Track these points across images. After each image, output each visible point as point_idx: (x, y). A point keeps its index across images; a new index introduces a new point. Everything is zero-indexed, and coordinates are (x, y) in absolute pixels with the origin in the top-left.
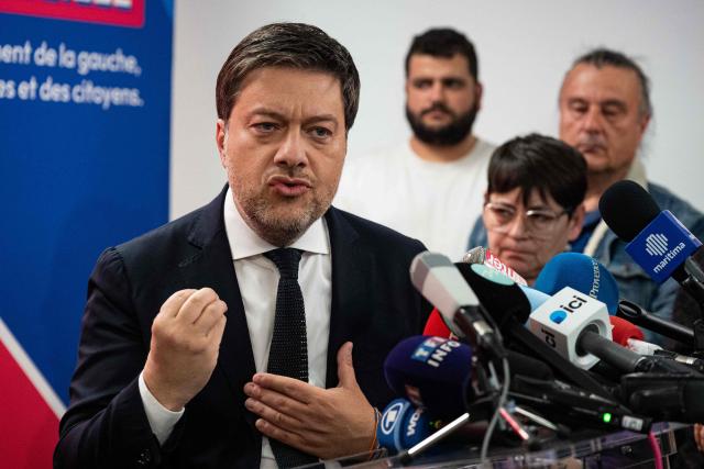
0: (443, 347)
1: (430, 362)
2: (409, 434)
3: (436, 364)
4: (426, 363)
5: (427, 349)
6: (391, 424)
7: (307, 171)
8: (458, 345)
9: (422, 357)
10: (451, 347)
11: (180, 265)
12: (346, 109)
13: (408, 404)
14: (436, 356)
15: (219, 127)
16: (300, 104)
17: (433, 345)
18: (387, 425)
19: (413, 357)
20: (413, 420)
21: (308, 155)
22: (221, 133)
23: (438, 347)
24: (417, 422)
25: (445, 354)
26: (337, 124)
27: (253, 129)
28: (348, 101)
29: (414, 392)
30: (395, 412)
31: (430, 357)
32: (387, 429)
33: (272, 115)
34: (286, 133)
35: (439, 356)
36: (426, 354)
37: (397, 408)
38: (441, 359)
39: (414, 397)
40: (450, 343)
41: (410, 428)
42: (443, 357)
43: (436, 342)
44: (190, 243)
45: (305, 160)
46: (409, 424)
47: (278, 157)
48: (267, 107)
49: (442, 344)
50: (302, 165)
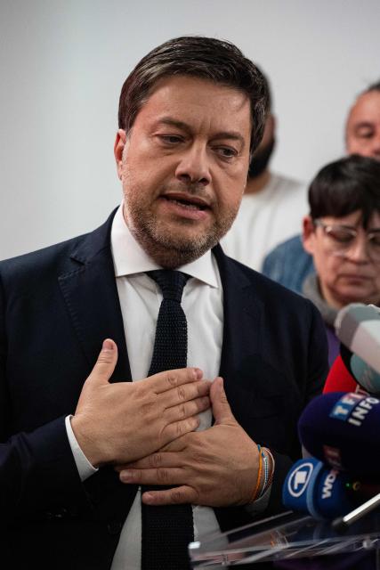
0: (362, 404)
1: (351, 421)
2: (324, 496)
3: (358, 423)
4: (347, 422)
5: (345, 406)
6: (301, 486)
7: (208, 190)
8: (376, 401)
9: (340, 415)
10: (371, 405)
11: (59, 278)
12: (253, 131)
13: (320, 464)
14: (356, 414)
15: (119, 137)
16: (209, 117)
17: (351, 402)
18: (296, 487)
19: (331, 416)
20: (328, 483)
21: (211, 172)
22: (121, 144)
23: (357, 405)
24: (333, 484)
25: (366, 412)
26: (243, 145)
27: (157, 139)
28: (257, 123)
29: (333, 453)
30: (304, 473)
31: (350, 416)
32: (296, 491)
33: (179, 125)
34: (191, 146)
35: (359, 413)
36: (345, 412)
37: (306, 469)
38: (362, 417)
39: (333, 458)
40: (368, 400)
41: (325, 490)
42: (364, 415)
43: (354, 399)
44: (73, 260)
45: (209, 176)
46: (324, 486)
47: (179, 170)
48: (174, 117)
49: (361, 401)
50: (205, 181)
